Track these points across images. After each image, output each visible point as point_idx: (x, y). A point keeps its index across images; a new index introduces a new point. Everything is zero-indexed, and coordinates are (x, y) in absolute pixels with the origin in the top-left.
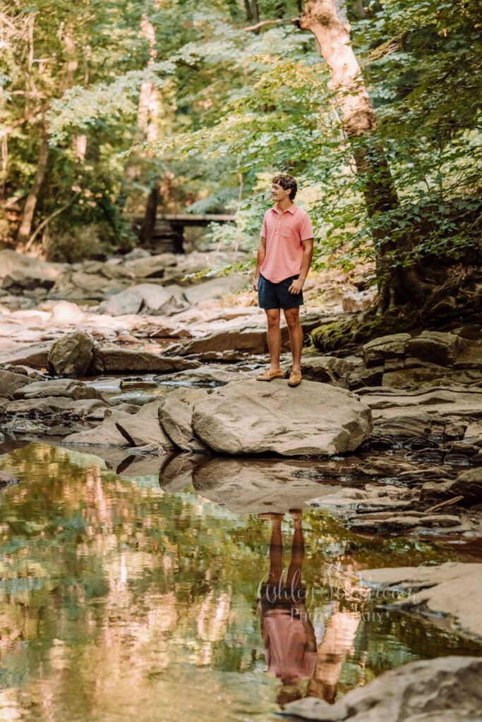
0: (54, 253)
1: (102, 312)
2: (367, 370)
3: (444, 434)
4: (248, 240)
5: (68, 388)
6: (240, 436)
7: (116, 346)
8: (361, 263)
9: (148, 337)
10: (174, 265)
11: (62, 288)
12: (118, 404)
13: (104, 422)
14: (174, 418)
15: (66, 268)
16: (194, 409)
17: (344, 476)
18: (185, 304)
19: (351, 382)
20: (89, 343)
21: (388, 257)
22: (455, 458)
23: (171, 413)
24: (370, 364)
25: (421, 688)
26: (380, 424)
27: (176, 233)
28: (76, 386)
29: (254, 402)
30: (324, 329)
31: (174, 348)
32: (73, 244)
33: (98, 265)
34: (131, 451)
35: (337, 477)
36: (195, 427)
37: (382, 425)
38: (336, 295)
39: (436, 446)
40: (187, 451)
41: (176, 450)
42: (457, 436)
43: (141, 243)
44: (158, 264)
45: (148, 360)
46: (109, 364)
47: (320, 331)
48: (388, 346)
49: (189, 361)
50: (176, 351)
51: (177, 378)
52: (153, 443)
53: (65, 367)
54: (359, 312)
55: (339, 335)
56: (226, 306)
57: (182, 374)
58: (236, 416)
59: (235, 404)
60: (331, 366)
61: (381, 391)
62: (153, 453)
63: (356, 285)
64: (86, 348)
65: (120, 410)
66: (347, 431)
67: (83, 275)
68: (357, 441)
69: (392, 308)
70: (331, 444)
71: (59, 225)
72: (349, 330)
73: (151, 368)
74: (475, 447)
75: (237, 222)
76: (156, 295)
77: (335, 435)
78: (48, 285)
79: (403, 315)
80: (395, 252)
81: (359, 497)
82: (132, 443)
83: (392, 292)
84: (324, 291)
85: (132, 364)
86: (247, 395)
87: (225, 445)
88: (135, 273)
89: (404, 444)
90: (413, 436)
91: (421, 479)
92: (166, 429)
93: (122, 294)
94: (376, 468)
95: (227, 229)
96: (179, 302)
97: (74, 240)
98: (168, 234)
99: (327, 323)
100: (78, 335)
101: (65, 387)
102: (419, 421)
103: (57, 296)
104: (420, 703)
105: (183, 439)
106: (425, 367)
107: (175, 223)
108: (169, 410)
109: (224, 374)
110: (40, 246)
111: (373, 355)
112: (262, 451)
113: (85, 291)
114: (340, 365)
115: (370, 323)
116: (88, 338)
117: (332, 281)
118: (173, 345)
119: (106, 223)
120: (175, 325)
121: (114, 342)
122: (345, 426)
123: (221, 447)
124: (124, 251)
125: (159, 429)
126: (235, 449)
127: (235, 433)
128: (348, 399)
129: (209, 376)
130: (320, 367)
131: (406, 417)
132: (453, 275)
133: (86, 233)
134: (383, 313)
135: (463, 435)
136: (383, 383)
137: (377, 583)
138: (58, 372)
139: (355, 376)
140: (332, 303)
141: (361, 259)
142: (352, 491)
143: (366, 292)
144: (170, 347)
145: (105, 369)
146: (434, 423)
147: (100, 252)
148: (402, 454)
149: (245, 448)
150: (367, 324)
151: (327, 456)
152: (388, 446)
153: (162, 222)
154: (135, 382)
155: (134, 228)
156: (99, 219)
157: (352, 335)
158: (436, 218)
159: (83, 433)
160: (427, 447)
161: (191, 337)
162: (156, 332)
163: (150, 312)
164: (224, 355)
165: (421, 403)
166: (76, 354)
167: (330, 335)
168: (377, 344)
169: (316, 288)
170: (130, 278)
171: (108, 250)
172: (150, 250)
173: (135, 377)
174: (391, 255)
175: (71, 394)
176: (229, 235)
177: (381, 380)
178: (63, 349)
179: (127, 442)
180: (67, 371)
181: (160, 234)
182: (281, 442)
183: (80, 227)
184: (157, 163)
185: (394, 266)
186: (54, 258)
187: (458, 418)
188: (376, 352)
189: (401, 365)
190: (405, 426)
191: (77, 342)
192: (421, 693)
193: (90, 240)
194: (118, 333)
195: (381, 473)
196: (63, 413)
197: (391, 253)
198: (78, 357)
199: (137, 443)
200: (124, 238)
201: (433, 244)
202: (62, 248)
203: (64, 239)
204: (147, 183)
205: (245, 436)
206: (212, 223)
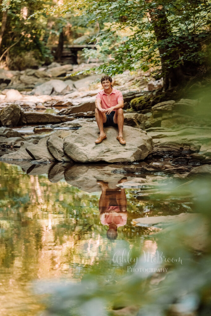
0: (12, 66)
1: (33, 94)
2: (154, 119)
3: (190, 150)
4: (102, 57)
5: (4, 132)
6: (87, 154)
7: (35, 111)
8: (152, 67)
9: (51, 106)
10: (72, 70)
11: (14, 83)
12: (30, 139)
13: (20, 148)
14: (55, 145)
15: (17, 73)
16: (64, 140)
17: (137, 172)
18: (74, 89)
19: (146, 125)
20: (18, 109)
21: (166, 63)
22: (193, 161)
23: (53, 143)
24: (155, 116)
25: (157, 275)
26: (158, 146)
27: (73, 54)
28: (8, 131)
29: (93, 136)
30: (137, 100)
31: (63, 111)
32: (21, 61)
33: (33, 71)
34: (33, 162)
35: (134, 172)
36: (65, 150)
37: (159, 146)
38: (144, 83)
39: (185, 156)
40: (61, 162)
41: (56, 161)
42: (196, 151)
43: (56, 59)
44: (64, 70)
45: (48, 117)
46: (29, 120)
47: (135, 101)
48: (164, 107)
49: (69, 117)
50: (64, 112)
51: (62, 126)
52: (44, 158)
53: (7, 122)
54: (154, 91)
55: (144, 102)
56: (92, 90)
57: (65, 124)
58: (85, 143)
59: (84, 138)
60: (136, 118)
61: (159, 129)
62: (44, 163)
63: (154, 77)
64: (17, 112)
65: (30, 142)
66: (140, 149)
67: (25, 76)
68: (145, 154)
69: (170, 88)
70: (132, 156)
71: (14, 51)
72: (149, 100)
73: (50, 121)
74: (204, 156)
75: (97, 47)
76: (59, 85)
77: (134, 152)
78: (8, 82)
79: (175, 92)
80: (169, 60)
81: (143, 182)
82: (34, 158)
83: (170, 80)
84: (139, 81)
85: (40, 119)
86: (90, 133)
87: (79, 158)
88: (52, 74)
89: (169, 156)
90: (174, 151)
91: (175, 173)
92: (51, 151)
93: (42, 85)
94: (153, 167)
95: (92, 51)
96: (71, 88)
97: (21, 59)
98: (70, 55)
99: (138, 97)
100: (13, 105)
101: (3, 131)
102: (177, 144)
103: (12, 87)
104: (156, 283)
105: (59, 156)
106: (183, 117)
107: (72, 49)
108: (52, 141)
109: (85, 123)
110: (5, 63)
111: (157, 111)
112: (98, 161)
113: (26, 84)
114: (140, 117)
115: (159, 96)
116: (18, 107)
117: (143, 76)
118: (63, 109)
119: (37, 50)
120: (65, 99)
121: (34, 109)
122: (139, 147)
123: (78, 159)
124: (47, 64)
125: (47, 151)
126: (84, 160)
127: (85, 152)
128: (141, 134)
129: (78, 124)
130: (131, 118)
131: (170, 142)
132: (200, 71)
133: (28, 55)
134: (165, 91)
135: (199, 150)
136: (161, 126)
137: (146, 224)
138: (3, 124)
139: (148, 122)
140: (142, 87)
141: (153, 64)
142: (140, 179)
143: (159, 80)
144: (61, 111)
145: (27, 122)
146: (185, 144)
147: (36, 65)
148: (168, 161)
149: (89, 159)
150: (158, 97)
151: (130, 162)
152: (161, 157)
153: (66, 49)
154: (41, 128)
155: (52, 53)
156: (34, 48)
157: (150, 102)
158: (187, 42)
159: (10, 154)
160: (180, 156)
161: (73, 105)
162: (55, 103)
163: (57, 94)
164: (88, 114)
165: (179, 135)
166: (12, 115)
167: (140, 102)
168: (159, 106)
169: (135, 79)
170: (49, 77)
171: (39, 64)
172: (61, 63)
173: (42, 126)
174: (167, 62)
175: (5, 135)
176: (93, 54)
177: (160, 124)
178: (6, 113)
179: (32, 158)
180: (8, 124)
181: (66, 55)
182: (107, 156)
183: (25, 52)
184: (62, 19)
185: (169, 67)
186: (12, 68)
187: (197, 142)
188: (158, 110)
189: (171, 116)
190: (170, 147)
191: (12, 109)
192: (157, 278)
193: (30, 59)
194: (36, 104)
195: (156, 170)
196: (2, 144)
197: (167, 61)
198: (13, 117)
199: (36, 158)
200: (47, 57)
201: (188, 56)
202: (16, 63)
203: (16, 59)
204: (58, 30)
205: (90, 153)
206: (84, 49)
